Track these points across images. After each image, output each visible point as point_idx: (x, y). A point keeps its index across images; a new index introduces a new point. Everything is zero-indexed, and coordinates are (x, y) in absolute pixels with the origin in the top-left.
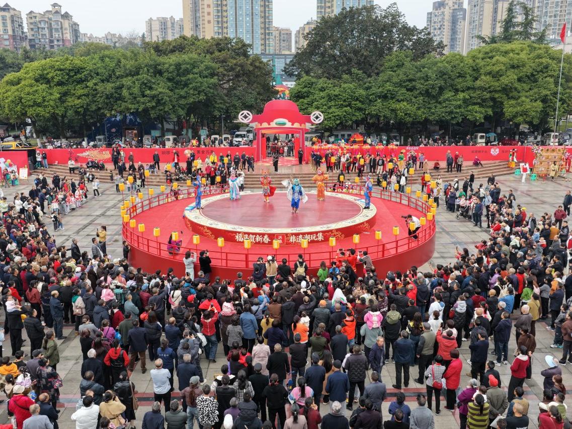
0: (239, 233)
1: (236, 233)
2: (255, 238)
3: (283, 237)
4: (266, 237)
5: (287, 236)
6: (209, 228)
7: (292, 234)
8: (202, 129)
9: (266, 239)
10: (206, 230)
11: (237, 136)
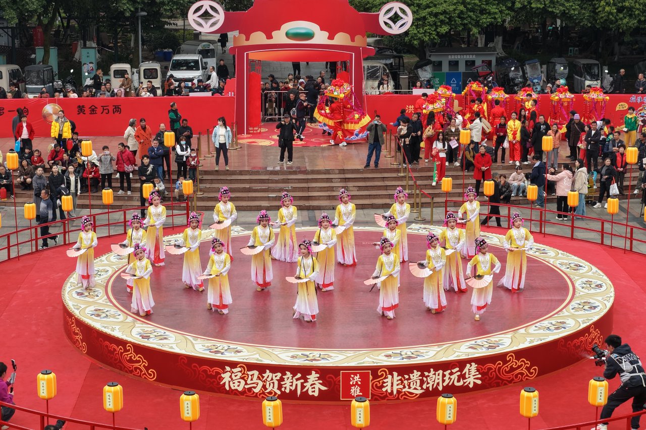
0: (233, 365)
1: (222, 364)
2: (282, 379)
3: (364, 377)
4: (313, 377)
5: (376, 376)
6: (139, 349)
7: (391, 369)
8: (85, 46)
9: (314, 385)
10: (131, 354)
11: (178, 66)
